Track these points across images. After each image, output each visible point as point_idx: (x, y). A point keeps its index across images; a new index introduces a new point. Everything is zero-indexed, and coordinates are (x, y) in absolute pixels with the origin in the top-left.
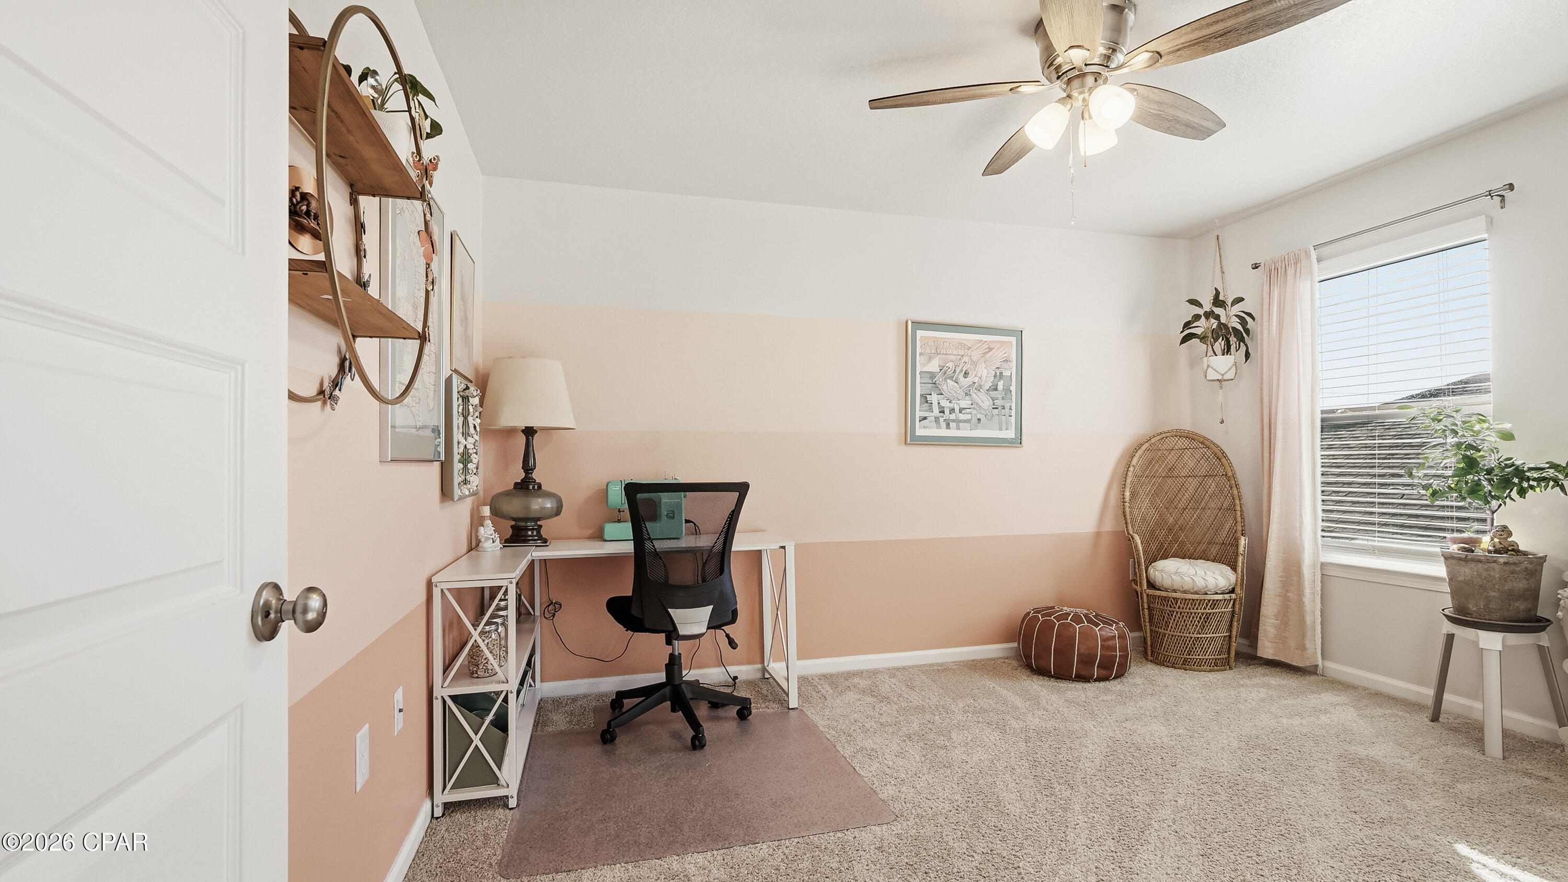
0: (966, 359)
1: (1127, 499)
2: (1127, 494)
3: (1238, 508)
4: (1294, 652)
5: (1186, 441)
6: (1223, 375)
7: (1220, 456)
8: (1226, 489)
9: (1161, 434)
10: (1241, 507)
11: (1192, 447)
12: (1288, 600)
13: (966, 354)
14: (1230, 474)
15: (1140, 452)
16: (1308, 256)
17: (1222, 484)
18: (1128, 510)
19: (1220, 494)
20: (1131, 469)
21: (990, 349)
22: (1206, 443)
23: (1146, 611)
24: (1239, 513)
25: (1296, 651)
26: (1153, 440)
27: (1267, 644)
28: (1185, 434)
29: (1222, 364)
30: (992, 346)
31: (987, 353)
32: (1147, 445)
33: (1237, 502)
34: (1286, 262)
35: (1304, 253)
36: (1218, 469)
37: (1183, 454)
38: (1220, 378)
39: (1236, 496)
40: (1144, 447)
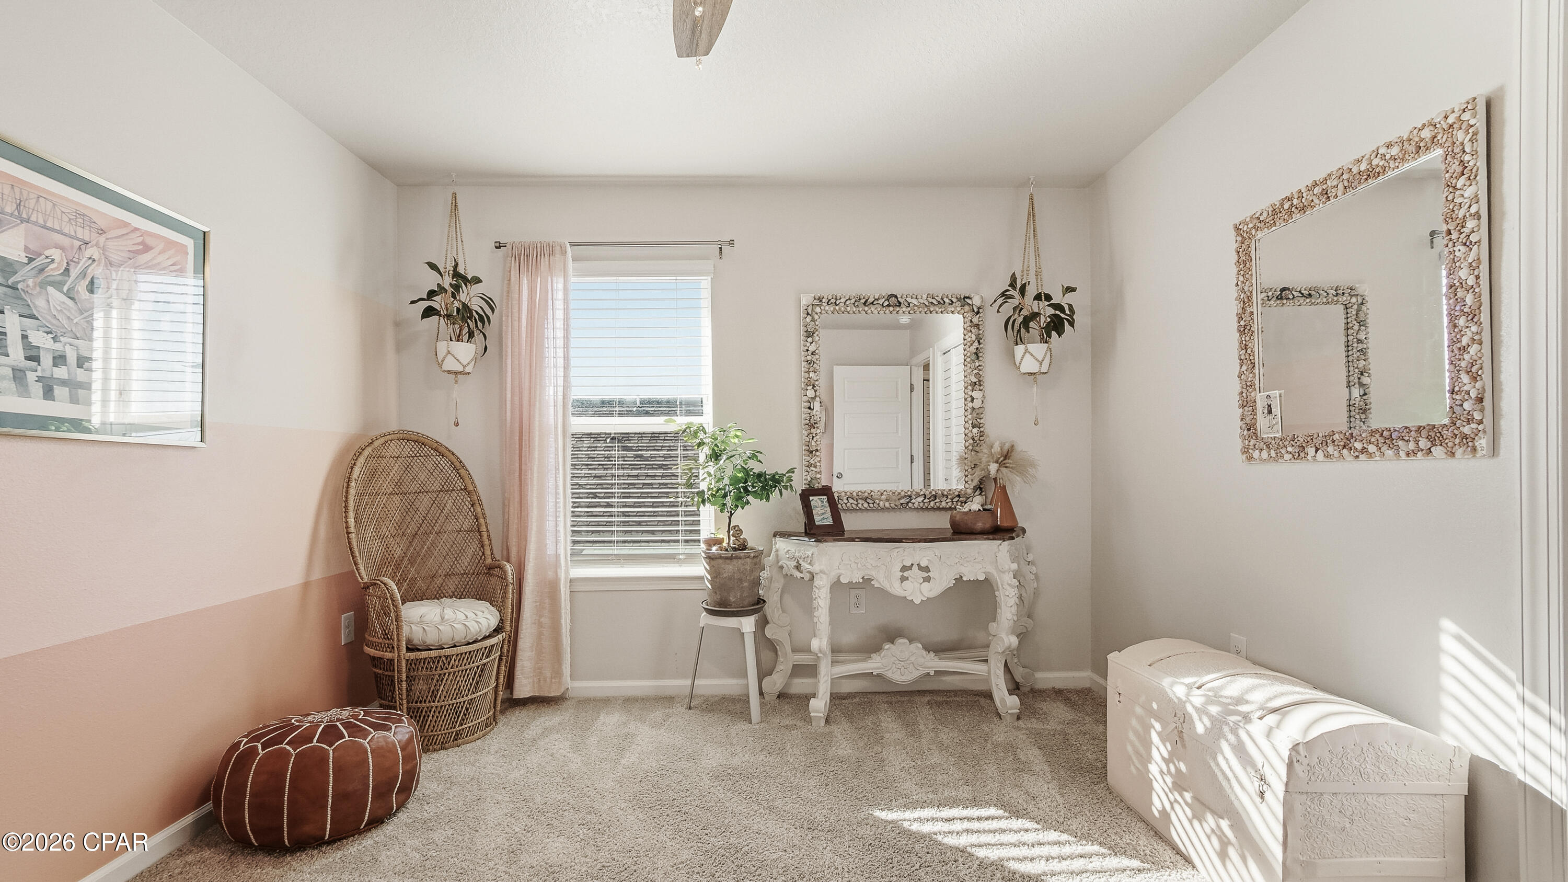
0: (91, 251)
1: (352, 529)
2: (351, 521)
3: (483, 529)
4: (551, 681)
5: (415, 446)
6: (464, 367)
7: (458, 466)
8: (465, 507)
9: (385, 435)
10: (486, 527)
11: (422, 454)
12: (541, 627)
13: (94, 243)
14: (471, 488)
15: (361, 460)
16: (564, 253)
17: (460, 501)
18: (354, 543)
19: (458, 513)
20: (353, 484)
21: (147, 248)
22: (439, 450)
23: (404, 685)
24: (485, 534)
25: (553, 680)
26: (376, 444)
27: (524, 681)
28: (416, 438)
29: (465, 351)
30: (149, 241)
31: (137, 252)
32: (369, 449)
33: (482, 521)
34: (539, 250)
35: (559, 248)
36: (454, 483)
37: (412, 464)
38: (460, 369)
39: (480, 515)
40: (366, 453)
